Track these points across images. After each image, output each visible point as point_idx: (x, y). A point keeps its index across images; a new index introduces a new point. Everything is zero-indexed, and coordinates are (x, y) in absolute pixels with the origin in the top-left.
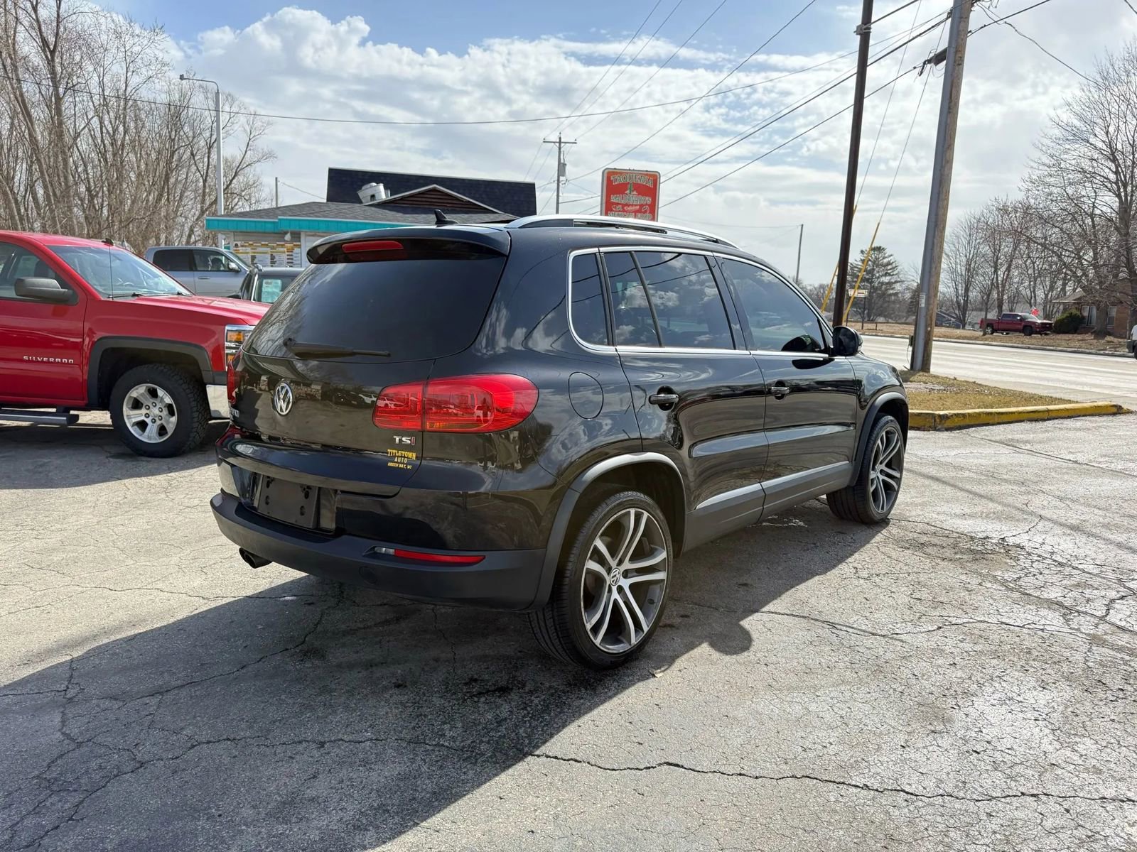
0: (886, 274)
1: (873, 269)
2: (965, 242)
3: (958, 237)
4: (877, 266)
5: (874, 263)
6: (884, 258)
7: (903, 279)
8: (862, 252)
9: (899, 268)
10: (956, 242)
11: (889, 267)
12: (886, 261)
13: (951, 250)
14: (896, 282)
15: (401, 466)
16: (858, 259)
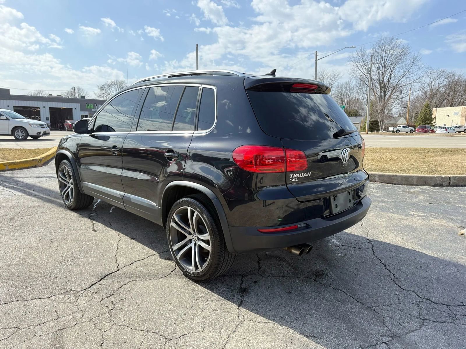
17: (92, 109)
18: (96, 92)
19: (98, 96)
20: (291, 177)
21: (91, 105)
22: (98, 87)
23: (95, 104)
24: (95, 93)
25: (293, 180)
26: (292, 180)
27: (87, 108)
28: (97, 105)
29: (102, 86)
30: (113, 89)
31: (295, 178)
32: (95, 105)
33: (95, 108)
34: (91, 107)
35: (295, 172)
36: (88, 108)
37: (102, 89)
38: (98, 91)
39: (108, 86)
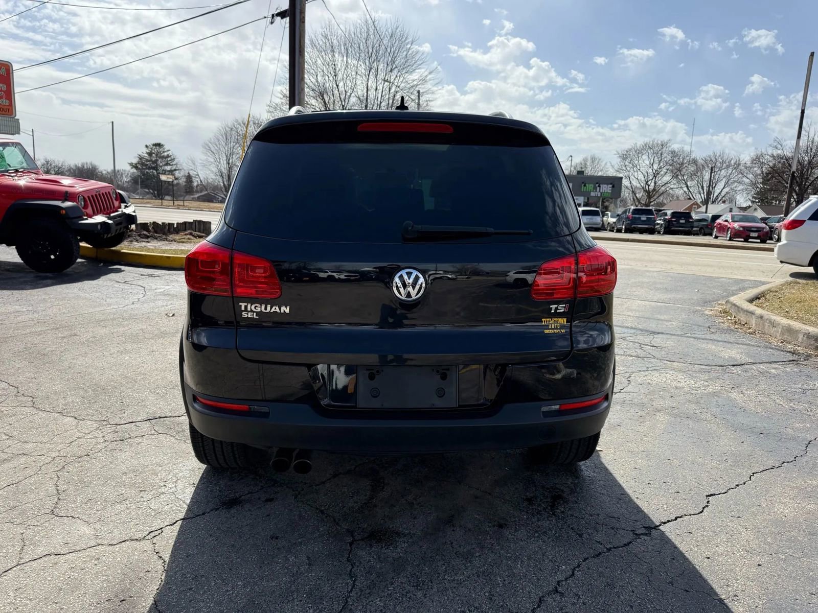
0: (167, 164)
1: (157, 160)
2: (224, 144)
3: (219, 140)
4: (160, 158)
5: (157, 155)
6: (164, 152)
7: (181, 168)
8: (147, 146)
9: (176, 160)
10: (217, 143)
11: (169, 159)
12: (166, 154)
13: (216, 149)
14: (175, 170)
15: (556, 331)
16: (145, 152)
17: (591, 192)
18: (614, 163)
19: (616, 170)
20: (243, 308)
21: (590, 185)
22: (619, 154)
23: (597, 183)
24: (612, 164)
25: (248, 314)
26: (246, 316)
27: (582, 190)
28: (599, 186)
29: (625, 152)
30: (644, 157)
31: (251, 311)
32: (597, 185)
33: (596, 191)
34: (590, 188)
35: (252, 300)
36: (585, 190)
37: (624, 157)
38: (616, 161)
39: (636, 151)
